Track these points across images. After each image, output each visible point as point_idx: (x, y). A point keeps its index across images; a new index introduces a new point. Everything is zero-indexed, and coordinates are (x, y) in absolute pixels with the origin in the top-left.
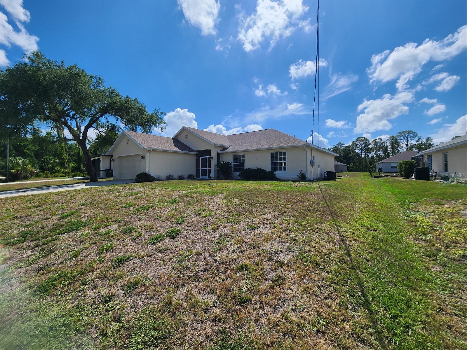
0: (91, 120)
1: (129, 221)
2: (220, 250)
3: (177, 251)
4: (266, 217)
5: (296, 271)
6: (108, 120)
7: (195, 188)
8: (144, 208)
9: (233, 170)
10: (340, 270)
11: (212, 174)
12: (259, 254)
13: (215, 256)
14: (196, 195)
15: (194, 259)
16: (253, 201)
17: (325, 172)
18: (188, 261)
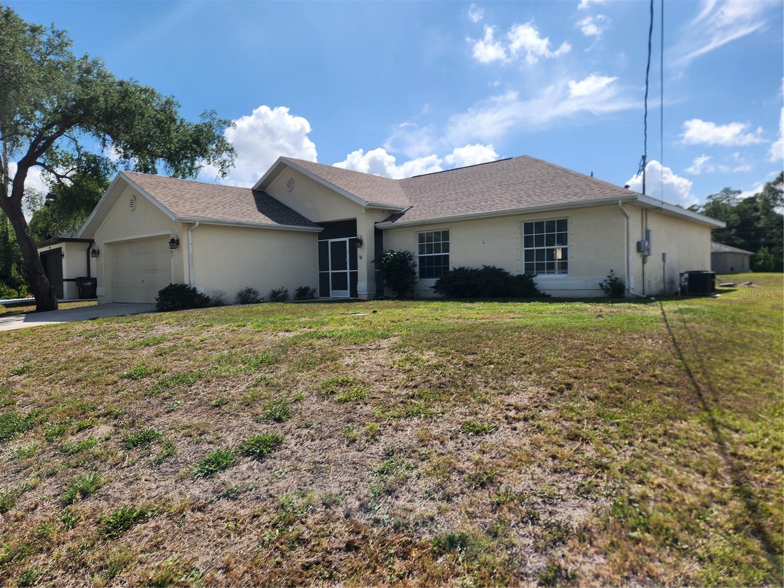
0: (33, 145)
1: (141, 415)
2: (389, 492)
3: (271, 496)
4: (513, 400)
5: (606, 554)
6: (80, 144)
7: (316, 323)
8: (180, 379)
9: (418, 275)
10: (738, 554)
11: (363, 285)
12: (498, 504)
13: (376, 508)
14: (321, 342)
15: (318, 516)
16: (475, 357)
17: (682, 275)
18: (303, 523)
